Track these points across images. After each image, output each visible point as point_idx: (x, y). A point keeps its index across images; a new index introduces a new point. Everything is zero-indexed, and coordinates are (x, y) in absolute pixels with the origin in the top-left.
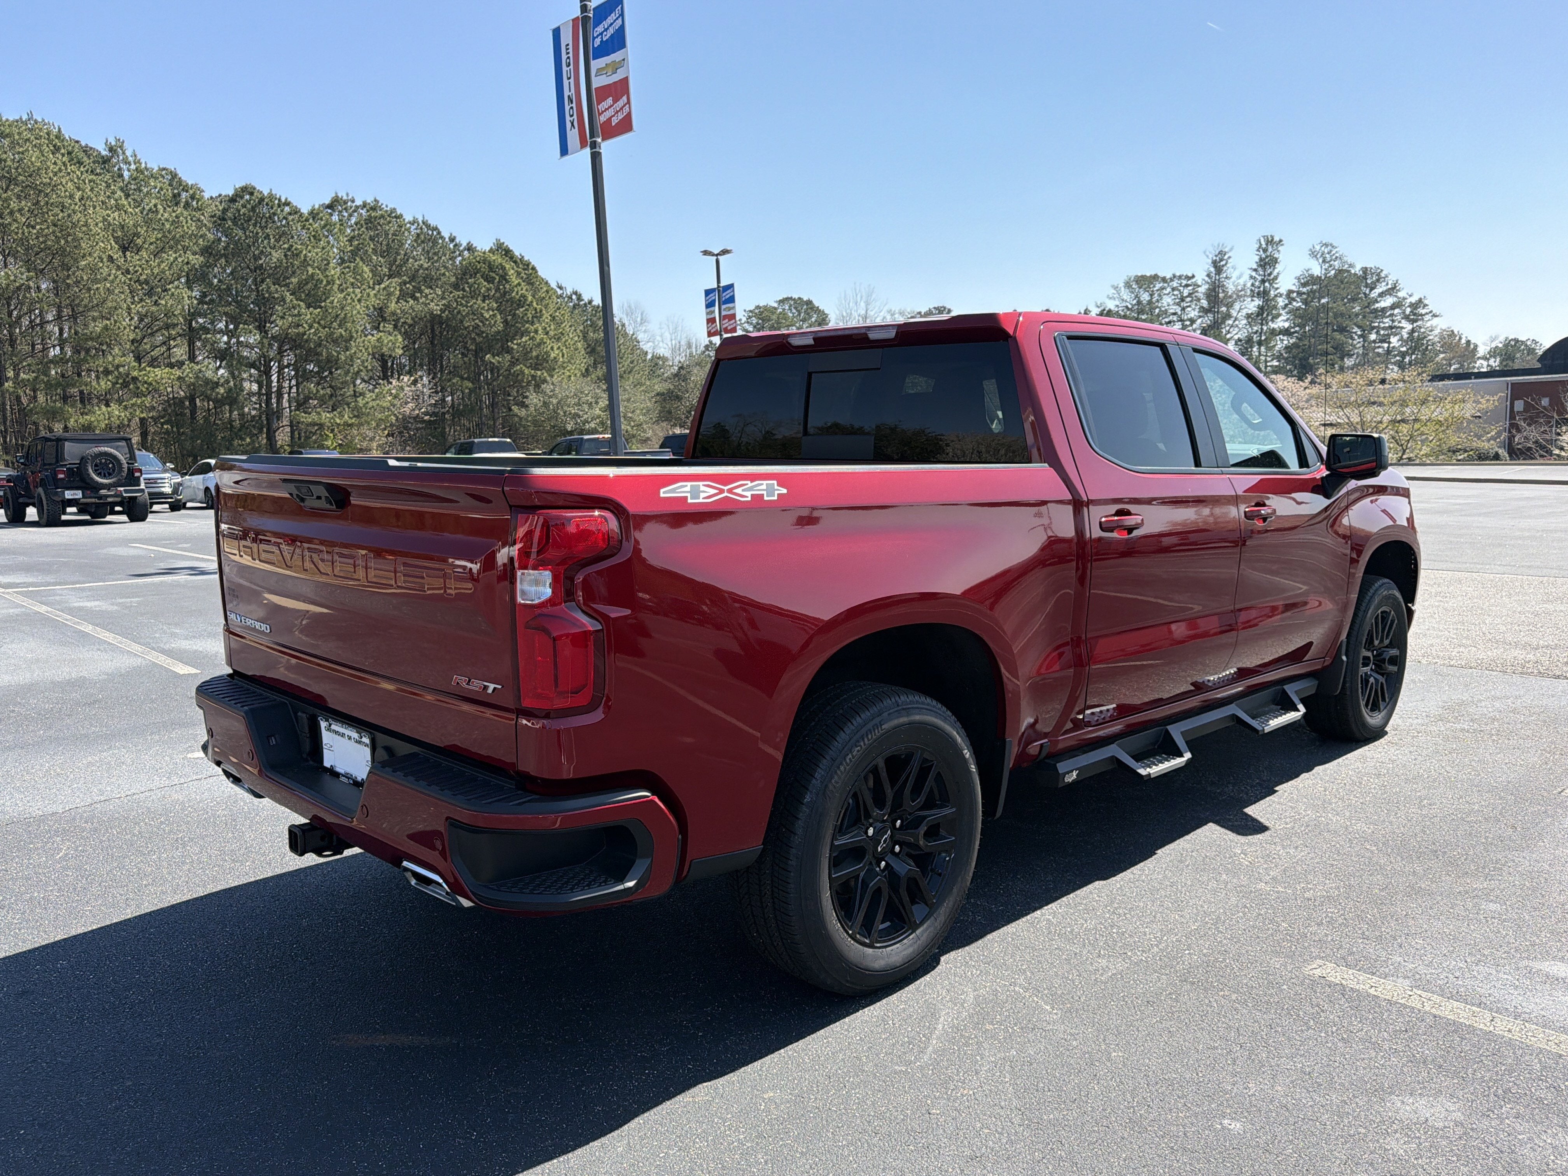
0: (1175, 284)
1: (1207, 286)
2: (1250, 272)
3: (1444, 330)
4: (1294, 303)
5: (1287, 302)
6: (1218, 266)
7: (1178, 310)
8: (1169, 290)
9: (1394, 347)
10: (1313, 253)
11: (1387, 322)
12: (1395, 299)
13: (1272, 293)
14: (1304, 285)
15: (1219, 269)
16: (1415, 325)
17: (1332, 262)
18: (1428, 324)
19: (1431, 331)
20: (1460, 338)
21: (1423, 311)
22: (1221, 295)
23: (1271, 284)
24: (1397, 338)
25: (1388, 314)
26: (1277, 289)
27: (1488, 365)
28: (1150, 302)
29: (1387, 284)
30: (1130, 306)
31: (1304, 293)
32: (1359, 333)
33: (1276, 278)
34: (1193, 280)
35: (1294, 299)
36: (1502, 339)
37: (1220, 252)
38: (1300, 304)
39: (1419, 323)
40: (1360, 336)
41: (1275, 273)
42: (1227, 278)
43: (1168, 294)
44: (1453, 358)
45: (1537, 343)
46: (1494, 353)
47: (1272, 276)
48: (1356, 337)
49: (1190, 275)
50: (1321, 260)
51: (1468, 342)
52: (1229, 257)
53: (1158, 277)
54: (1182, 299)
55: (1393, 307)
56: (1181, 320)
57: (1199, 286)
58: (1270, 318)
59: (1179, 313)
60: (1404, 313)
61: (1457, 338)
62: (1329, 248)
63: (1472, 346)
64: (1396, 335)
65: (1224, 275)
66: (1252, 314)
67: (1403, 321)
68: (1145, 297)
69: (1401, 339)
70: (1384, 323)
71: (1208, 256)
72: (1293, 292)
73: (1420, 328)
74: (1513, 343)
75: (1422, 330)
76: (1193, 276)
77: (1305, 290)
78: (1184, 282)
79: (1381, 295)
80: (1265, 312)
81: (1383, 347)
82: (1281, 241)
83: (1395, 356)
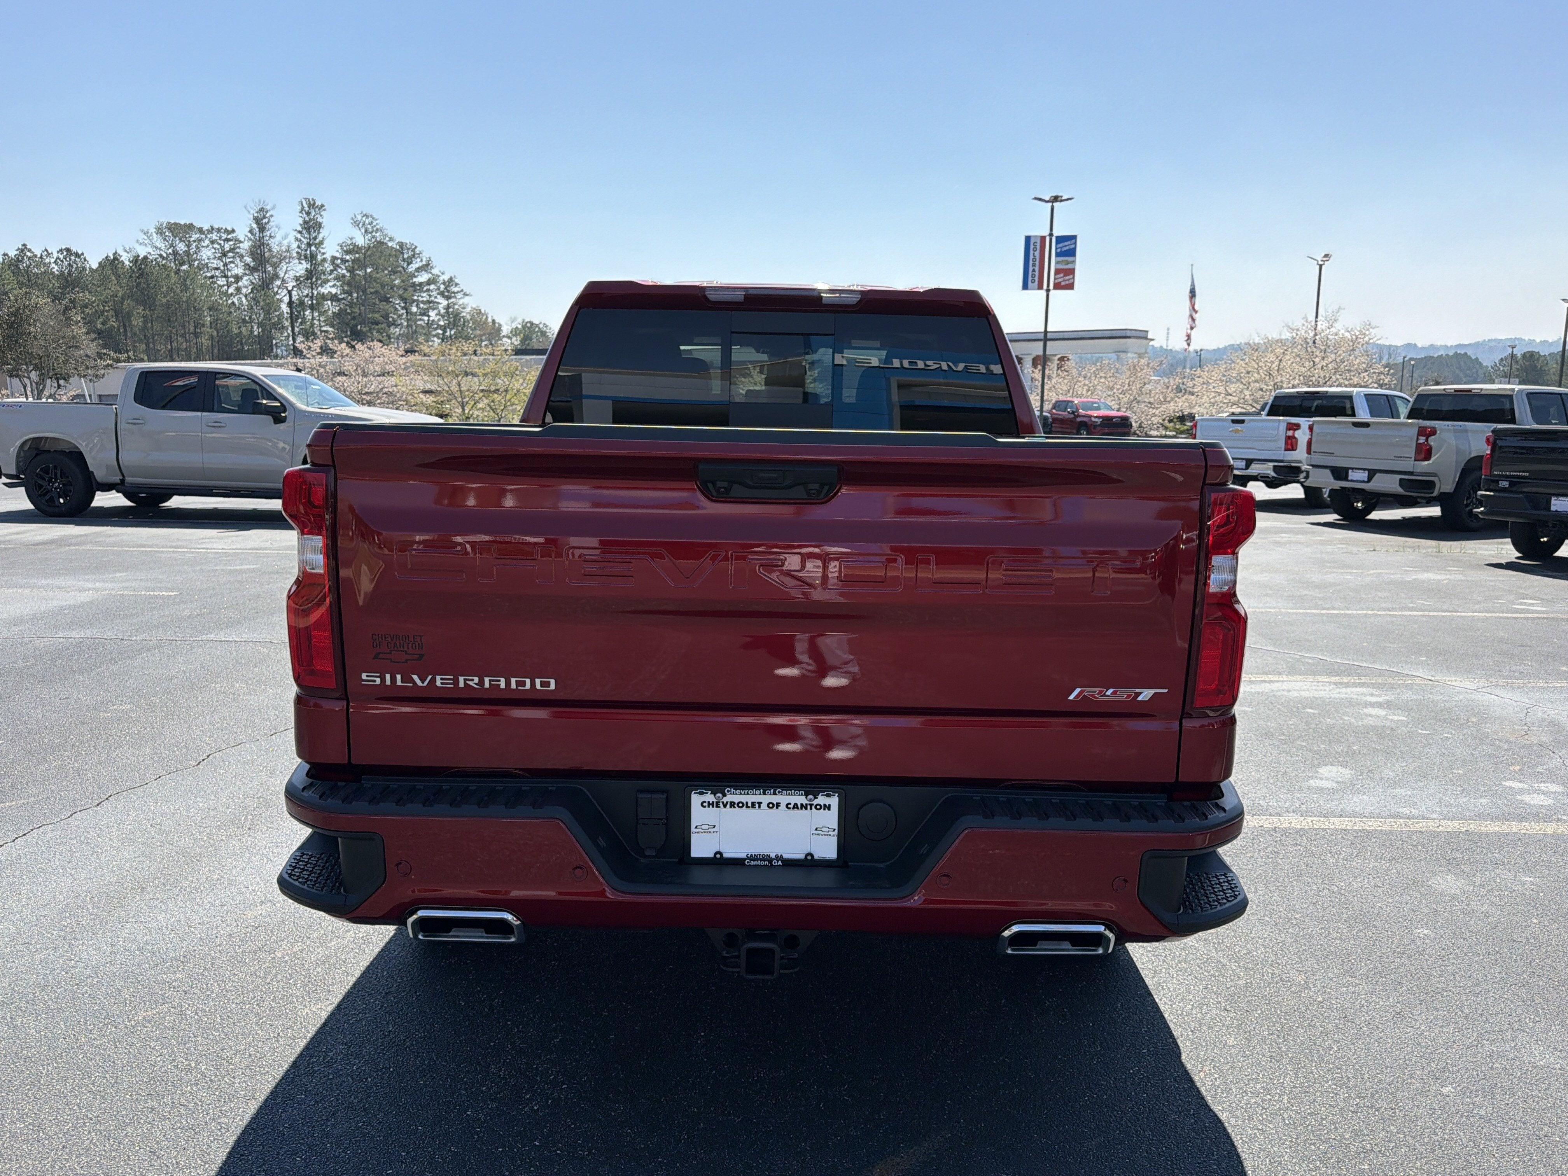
0: (214, 236)
1: (250, 243)
2: (295, 233)
3: (474, 309)
4: (339, 270)
5: (332, 268)
6: (261, 222)
7: (221, 265)
8: (207, 242)
9: (433, 321)
10: (355, 222)
11: (425, 297)
12: (430, 275)
13: (319, 258)
14: (348, 252)
15: (262, 229)
16: (450, 301)
17: (374, 234)
18: (461, 302)
19: (464, 308)
20: (487, 318)
21: (456, 289)
22: (267, 255)
23: (317, 249)
24: (436, 312)
25: (425, 289)
26: (323, 254)
27: (512, 344)
28: (187, 253)
29: (421, 261)
30: (165, 255)
31: (348, 261)
32: (403, 305)
33: (321, 243)
34: (234, 235)
35: (338, 266)
36: (520, 320)
37: (262, 210)
38: (344, 271)
39: (453, 300)
40: (403, 308)
41: (320, 238)
42: (271, 237)
43: (207, 246)
44: (484, 335)
45: (547, 326)
46: (515, 332)
47: (317, 241)
48: (399, 308)
49: (229, 229)
50: (363, 230)
51: (494, 321)
52: (272, 216)
53: (194, 227)
54: (224, 254)
55: (429, 282)
56: (226, 277)
57: (241, 242)
58: (319, 282)
59: (222, 268)
60: (439, 289)
61: (485, 317)
62: (370, 219)
63: (497, 325)
64: (434, 309)
65: (268, 234)
66: (300, 277)
67: (439, 297)
68: (181, 247)
69: (439, 314)
70: (422, 297)
71: (249, 212)
72: (336, 258)
73: (454, 304)
74: (529, 325)
75: (456, 307)
76: (233, 231)
77: (348, 257)
78: (224, 236)
79: (418, 270)
80: (312, 276)
81: (423, 320)
82: (322, 206)
83: (436, 329)
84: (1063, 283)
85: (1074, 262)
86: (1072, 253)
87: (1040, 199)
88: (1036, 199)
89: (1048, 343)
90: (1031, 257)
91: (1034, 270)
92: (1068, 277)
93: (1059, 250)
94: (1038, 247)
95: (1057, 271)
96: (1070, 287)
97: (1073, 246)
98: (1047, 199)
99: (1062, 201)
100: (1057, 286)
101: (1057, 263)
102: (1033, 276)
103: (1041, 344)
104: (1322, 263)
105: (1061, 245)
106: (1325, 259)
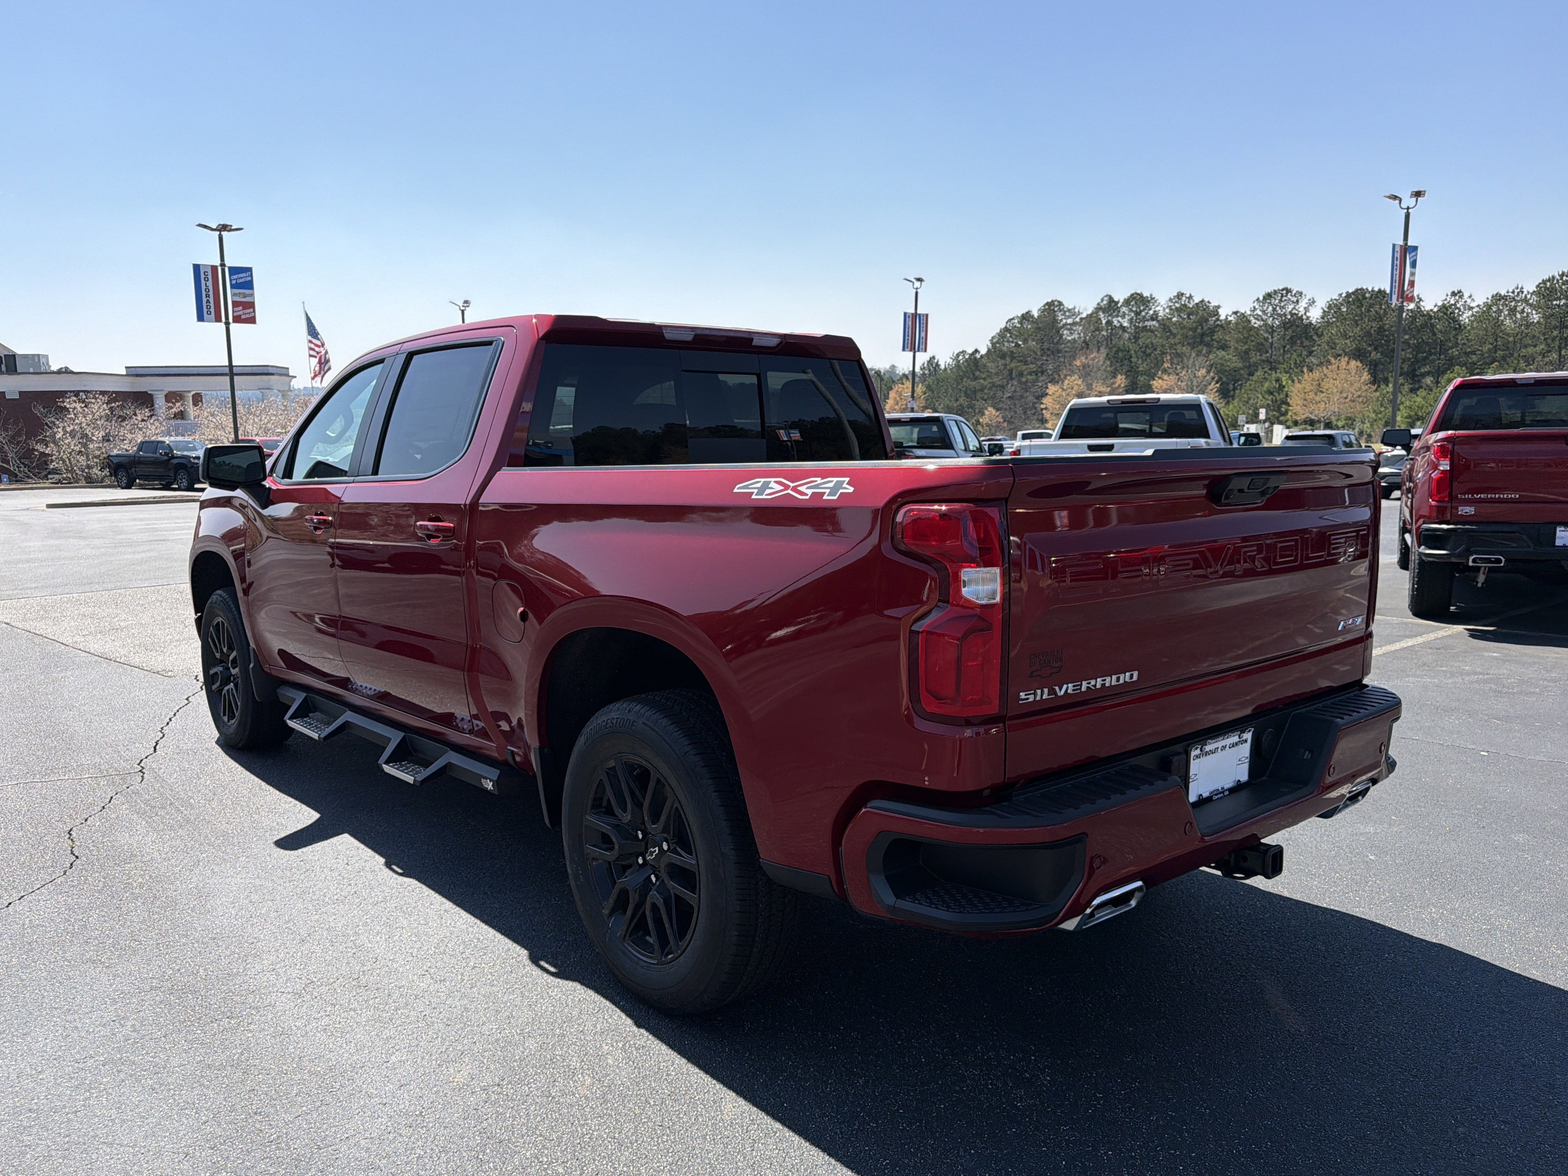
84: (243, 317)
85: (252, 295)
86: (249, 285)
87: (205, 227)
88: (200, 225)
89: (236, 379)
90: (203, 287)
91: (208, 301)
92: (248, 311)
93: (234, 282)
94: (210, 277)
95: (235, 304)
96: (252, 320)
97: (249, 278)
98: (214, 227)
99: (231, 230)
100: (237, 319)
101: (233, 295)
102: (208, 307)
103: (228, 378)
104: (463, 308)
105: (235, 277)
106: (465, 305)
